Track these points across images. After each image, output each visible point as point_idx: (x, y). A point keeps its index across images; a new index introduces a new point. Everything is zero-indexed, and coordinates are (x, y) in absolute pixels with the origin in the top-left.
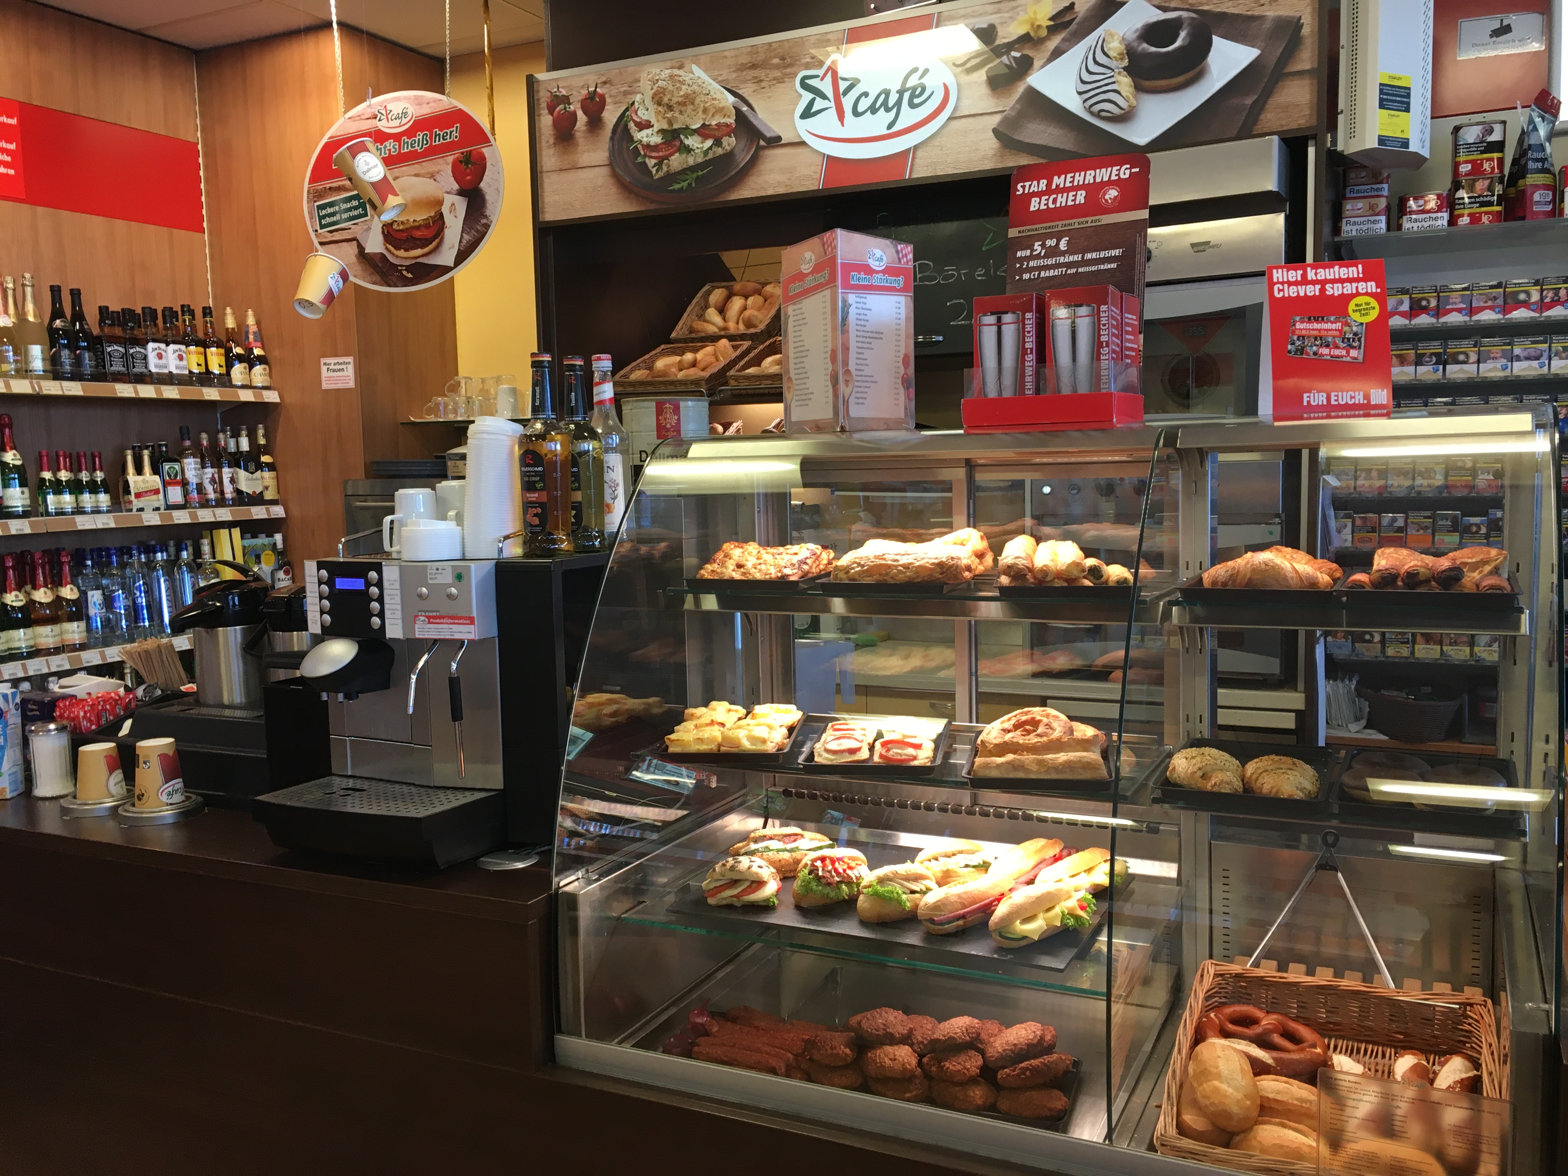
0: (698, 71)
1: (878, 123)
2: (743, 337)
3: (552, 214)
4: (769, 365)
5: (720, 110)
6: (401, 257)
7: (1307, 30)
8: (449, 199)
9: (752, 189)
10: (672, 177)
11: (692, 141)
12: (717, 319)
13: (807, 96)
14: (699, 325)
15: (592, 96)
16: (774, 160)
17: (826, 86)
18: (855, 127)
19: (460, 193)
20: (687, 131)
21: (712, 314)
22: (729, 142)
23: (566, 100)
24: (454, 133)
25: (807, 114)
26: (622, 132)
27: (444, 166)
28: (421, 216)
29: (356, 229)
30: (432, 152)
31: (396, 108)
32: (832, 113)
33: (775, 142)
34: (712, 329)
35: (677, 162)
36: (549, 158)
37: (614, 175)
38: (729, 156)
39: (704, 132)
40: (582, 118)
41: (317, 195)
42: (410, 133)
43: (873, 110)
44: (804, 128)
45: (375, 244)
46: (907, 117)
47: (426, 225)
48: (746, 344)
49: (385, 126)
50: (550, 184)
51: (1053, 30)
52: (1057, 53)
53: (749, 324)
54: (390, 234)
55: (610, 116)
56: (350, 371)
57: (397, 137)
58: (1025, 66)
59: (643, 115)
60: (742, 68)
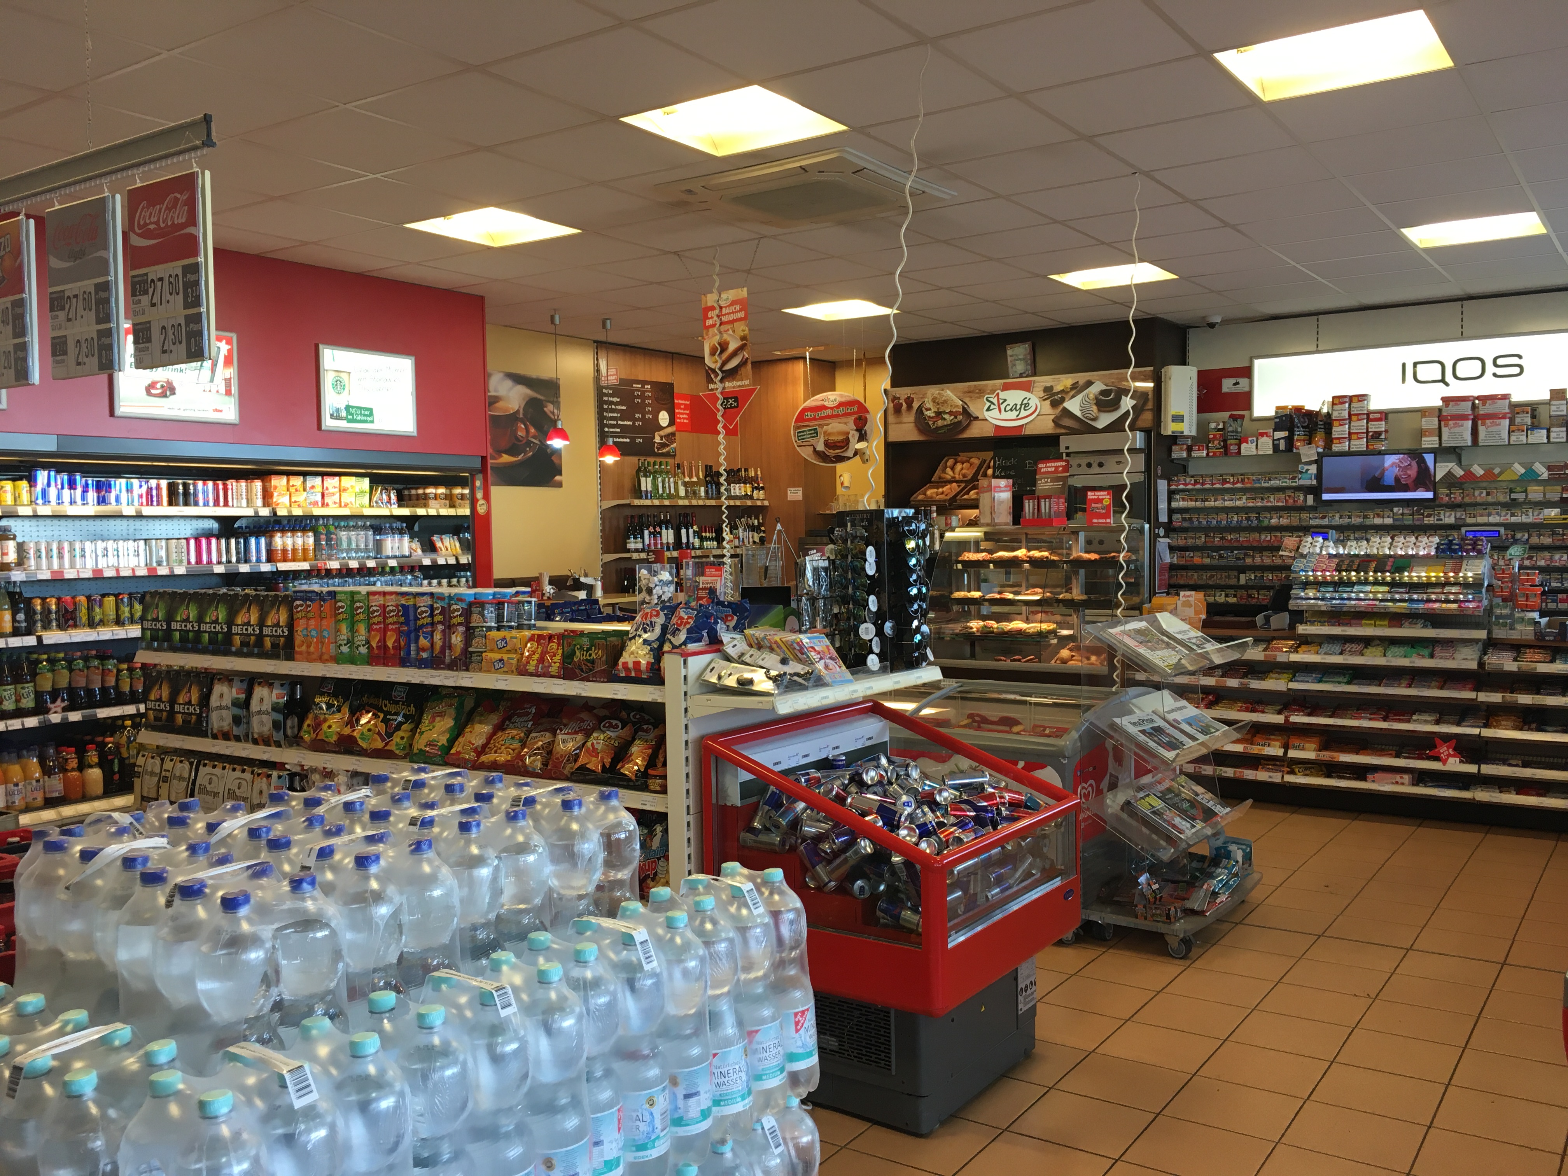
0: (949, 392)
1: (1014, 414)
2: (961, 481)
3: (891, 439)
4: (973, 494)
5: (957, 406)
6: (831, 453)
7: (1150, 396)
8: (852, 432)
9: (967, 435)
10: (938, 428)
11: (946, 416)
12: (951, 473)
13: (988, 404)
14: (943, 475)
15: (909, 398)
16: (976, 424)
17: (995, 401)
18: (1004, 415)
19: (857, 430)
20: (945, 413)
21: (948, 470)
22: (960, 418)
23: (899, 398)
24: (855, 409)
25: (988, 410)
26: (920, 411)
27: (851, 420)
28: (840, 438)
29: (813, 441)
30: (846, 415)
31: (832, 398)
32: (997, 410)
33: (976, 418)
34: (949, 477)
35: (940, 423)
36: (891, 418)
37: (916, 426)
38: (960, 422)
39: (950, 413)
40: (904, 405)
41: (796, 428)
42: (838, 407)
43: (1011, 410)
44: (987, 415)
45: (821, 447)
46: (1023, 413)
47: (842, 441)
48: (963, 485)
49: (826, 404)
50: (891, 428)
51: (1072, 389)
52: (1073, 397)
53: (964, 476)
54: (827, 444)
55: (916, 405)
56: (800, 493)
57: (832, 408)
58: (1063, 400)
59: (928, 406)
60: (965, 392)
